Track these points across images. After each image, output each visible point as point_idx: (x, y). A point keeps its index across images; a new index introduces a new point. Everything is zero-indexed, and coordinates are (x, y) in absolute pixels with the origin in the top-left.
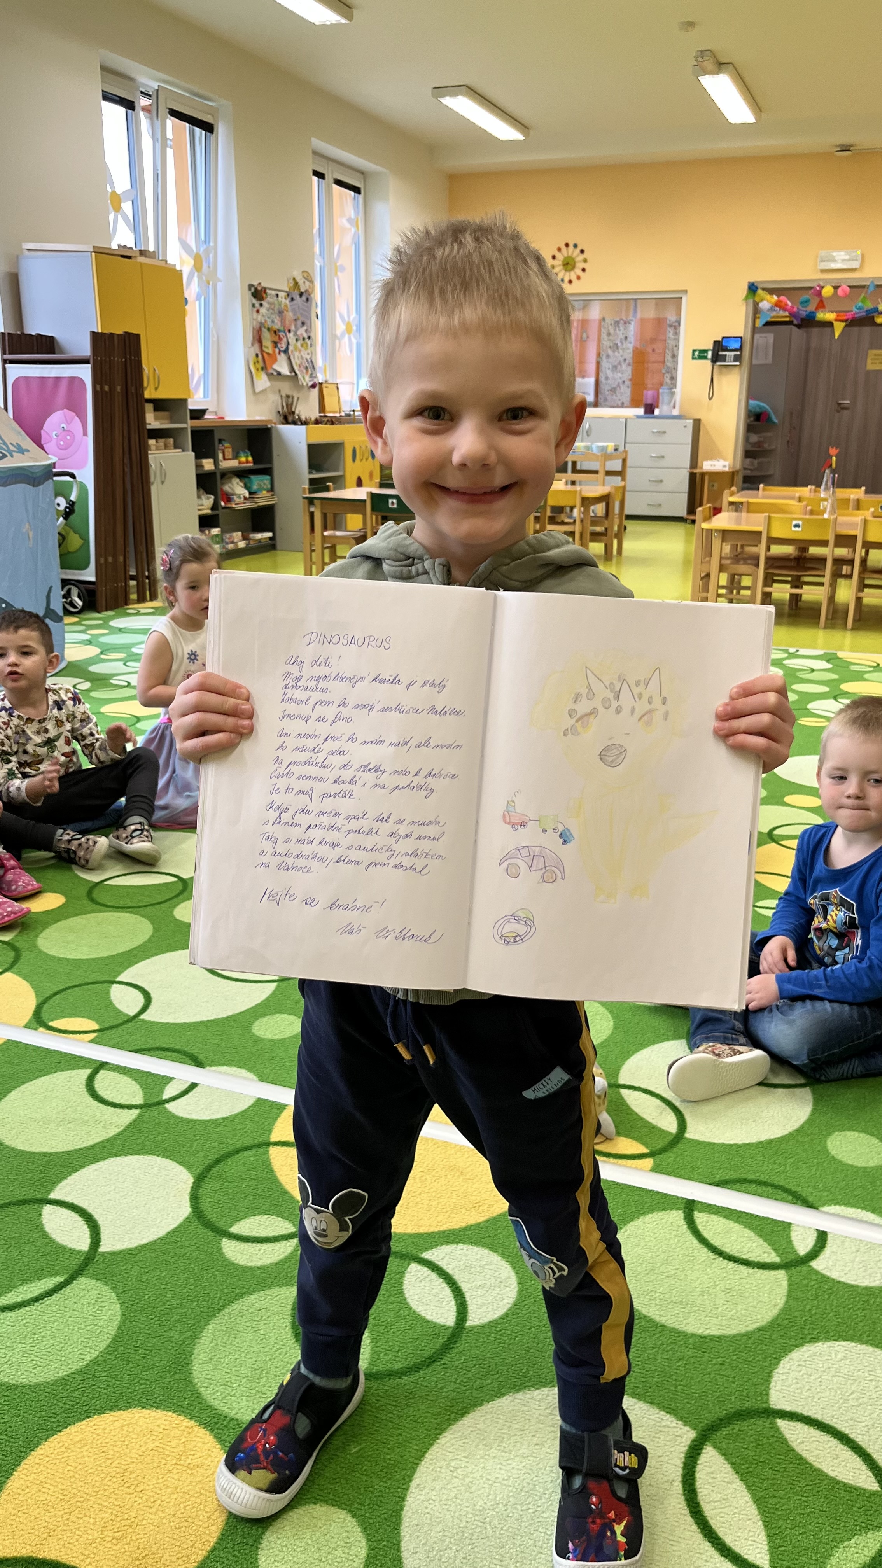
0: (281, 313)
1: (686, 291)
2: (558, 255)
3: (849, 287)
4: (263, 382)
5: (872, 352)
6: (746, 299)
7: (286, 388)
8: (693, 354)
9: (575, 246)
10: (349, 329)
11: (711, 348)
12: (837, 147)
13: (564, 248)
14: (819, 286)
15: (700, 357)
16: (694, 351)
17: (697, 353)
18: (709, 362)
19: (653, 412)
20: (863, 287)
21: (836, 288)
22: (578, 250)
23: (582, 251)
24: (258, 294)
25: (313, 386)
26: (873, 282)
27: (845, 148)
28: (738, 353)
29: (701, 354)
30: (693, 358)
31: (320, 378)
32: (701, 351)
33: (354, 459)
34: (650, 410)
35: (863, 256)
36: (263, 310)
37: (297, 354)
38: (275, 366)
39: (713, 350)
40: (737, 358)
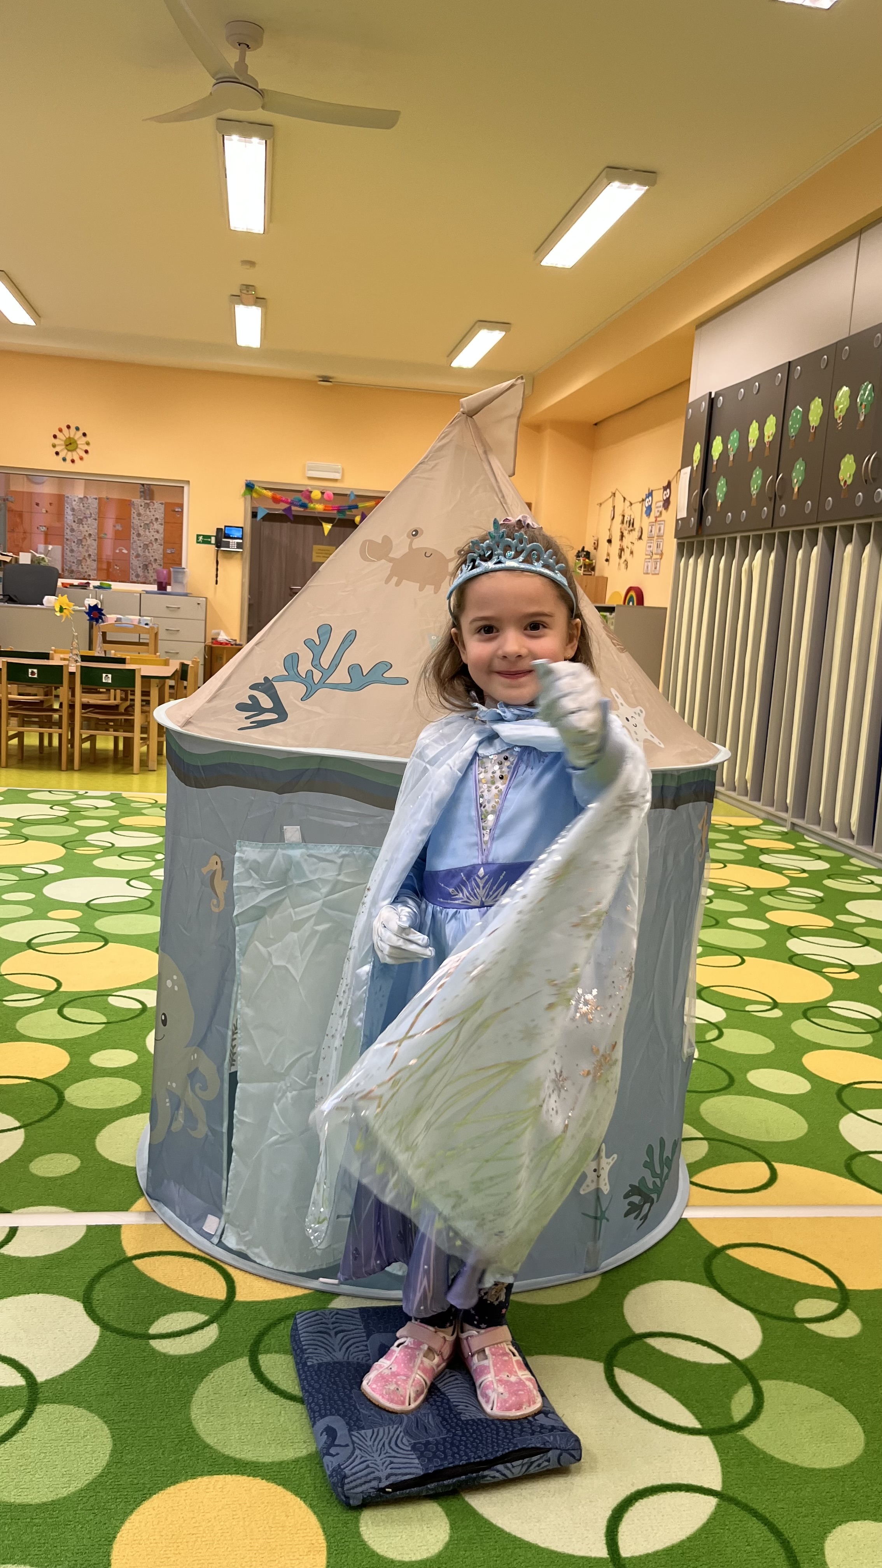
1: (188, 482)
2: (59, 434)
3: (334, 494)
5: (316, 547)
6: (244, 495)
8: (198, 539)
9: (77, 429)
11: (215, 534)
12: (319, 377)
13: (65, 430)
14: (308, 491)
15: (204, 542)
16: (198, 536)
17: (201, 538)
18: (214, 546)
19: (165, 589)
20: (346, 495)
21: (323, 493)
22: (80, 433)
23: (84, 435)
26: (352, 492)
27: (326, 379)
28: (241, 541)
29: (204, 540)
30: (198, 542)
32: (204, 536)
34: (162, 587)
35: (343, 469)
39: (216, 537)
40: (239, 546)
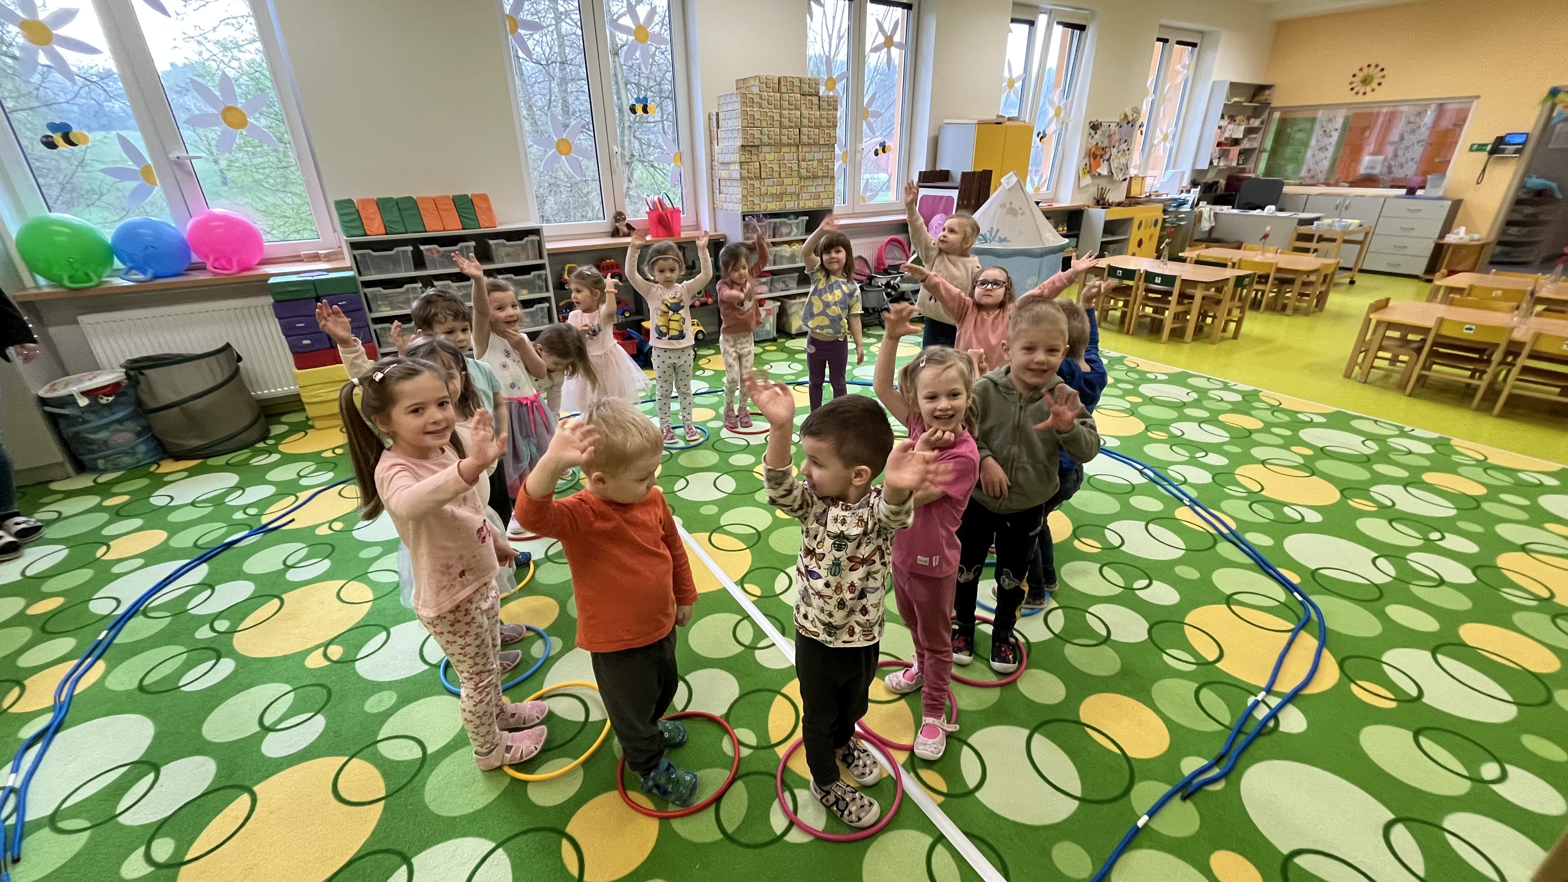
0: (1110, 136)
1: (1479, 97)
2: (1358, 73)
4: (1087, 180)
6: (1544, 101)
7: (1103, 183)
8: (1472, 148)
9: (1377, 66)
10: (1165, 138)
11: (1492, 142)
13: (1365, 68)
15: (1478, 150)
16: (1473, 145)
17: (1475, 147)
18: (1486, 154)
19: (1415, 193)
22: (1378, 69)
23: (1382, 70)
24: (1095, 127)
25: (1125, 180)
28: (1522, 146)
29: (1481, 148)
30: (1470, 151)
31: (1133, 172)
32: (1480, 145)
33: (1139, 227)
34: (1412, 192)
36: (1097, 136)
37: (1116, 161)
38: (1099, 170)
39: (1494, 144)
40: (1518, 151)
